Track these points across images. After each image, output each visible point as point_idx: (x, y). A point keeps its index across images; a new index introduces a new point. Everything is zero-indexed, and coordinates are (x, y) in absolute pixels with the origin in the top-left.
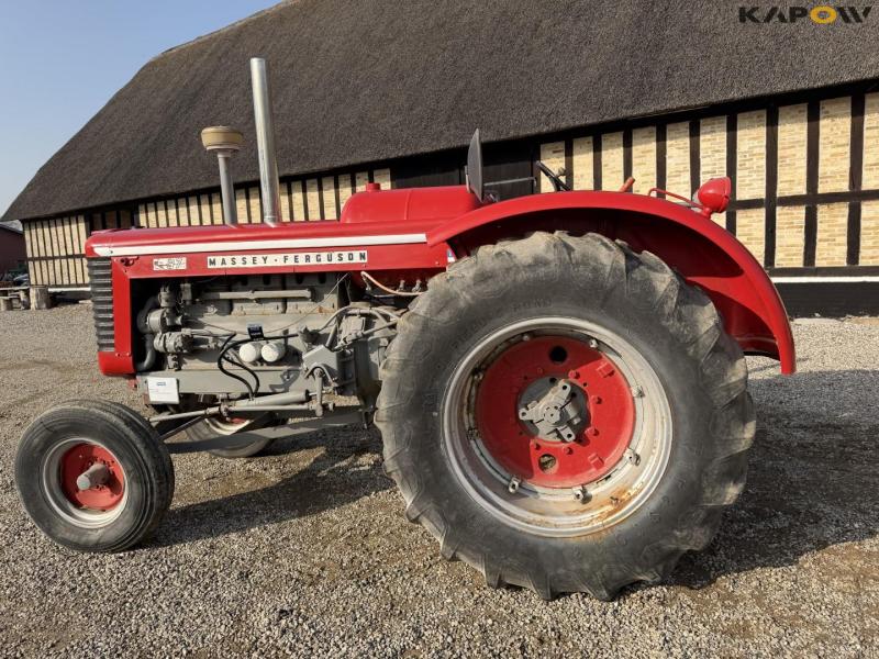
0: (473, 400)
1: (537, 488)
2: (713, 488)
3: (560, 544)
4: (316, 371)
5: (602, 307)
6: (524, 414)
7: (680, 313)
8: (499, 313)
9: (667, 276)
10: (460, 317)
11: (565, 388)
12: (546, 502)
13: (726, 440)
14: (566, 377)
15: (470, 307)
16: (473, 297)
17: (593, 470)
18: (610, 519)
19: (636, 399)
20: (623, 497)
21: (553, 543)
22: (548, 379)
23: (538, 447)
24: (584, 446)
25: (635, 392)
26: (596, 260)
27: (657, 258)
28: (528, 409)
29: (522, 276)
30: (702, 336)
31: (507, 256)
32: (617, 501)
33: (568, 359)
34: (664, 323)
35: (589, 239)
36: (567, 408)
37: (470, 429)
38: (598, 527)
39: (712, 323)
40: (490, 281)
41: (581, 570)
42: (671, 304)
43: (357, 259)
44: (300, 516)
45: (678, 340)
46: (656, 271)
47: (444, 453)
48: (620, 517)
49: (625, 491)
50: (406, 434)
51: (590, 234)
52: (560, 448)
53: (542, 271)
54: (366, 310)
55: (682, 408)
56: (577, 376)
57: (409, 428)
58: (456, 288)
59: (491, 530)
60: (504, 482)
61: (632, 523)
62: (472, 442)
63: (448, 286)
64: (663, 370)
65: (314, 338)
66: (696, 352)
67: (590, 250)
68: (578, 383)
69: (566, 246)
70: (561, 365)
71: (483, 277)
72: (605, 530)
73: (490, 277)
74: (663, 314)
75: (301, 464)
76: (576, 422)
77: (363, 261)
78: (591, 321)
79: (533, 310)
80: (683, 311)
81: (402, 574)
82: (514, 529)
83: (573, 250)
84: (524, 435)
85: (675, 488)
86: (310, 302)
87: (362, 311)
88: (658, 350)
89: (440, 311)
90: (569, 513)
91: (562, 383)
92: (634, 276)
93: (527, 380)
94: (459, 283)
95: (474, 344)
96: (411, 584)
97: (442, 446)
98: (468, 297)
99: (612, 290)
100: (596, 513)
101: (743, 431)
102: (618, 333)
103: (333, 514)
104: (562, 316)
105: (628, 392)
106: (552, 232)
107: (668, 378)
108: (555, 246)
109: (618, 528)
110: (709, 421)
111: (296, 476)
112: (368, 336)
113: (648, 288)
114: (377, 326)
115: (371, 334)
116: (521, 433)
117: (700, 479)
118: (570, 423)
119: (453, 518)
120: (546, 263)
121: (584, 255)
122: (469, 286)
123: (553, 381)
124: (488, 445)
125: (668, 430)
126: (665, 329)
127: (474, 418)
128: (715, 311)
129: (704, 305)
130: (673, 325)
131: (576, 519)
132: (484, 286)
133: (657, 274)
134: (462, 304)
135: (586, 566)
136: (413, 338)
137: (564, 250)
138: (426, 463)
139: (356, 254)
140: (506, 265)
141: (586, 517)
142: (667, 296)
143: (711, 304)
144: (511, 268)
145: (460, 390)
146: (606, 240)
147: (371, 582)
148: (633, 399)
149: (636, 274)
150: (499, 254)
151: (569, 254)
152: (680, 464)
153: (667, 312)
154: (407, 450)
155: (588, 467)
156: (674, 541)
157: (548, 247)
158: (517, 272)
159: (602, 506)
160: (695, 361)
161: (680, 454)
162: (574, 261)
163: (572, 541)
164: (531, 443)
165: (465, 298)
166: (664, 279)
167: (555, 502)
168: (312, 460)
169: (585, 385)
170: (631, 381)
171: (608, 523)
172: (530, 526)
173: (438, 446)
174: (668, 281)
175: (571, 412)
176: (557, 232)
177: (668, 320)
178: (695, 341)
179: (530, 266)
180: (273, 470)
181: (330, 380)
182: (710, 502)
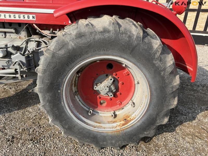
0: (77, 82)
1: (99, 111)
2: (160, 120)
3: (105, 135)
4: (17, 63)
5: (130, 54)
6: (95, 88)
7: (161, 58)
8: (87, 52)
9: (157, 41)
10: (69, 53)
11: (111, 79)
12: (101, 116)
13: (168, 105)
14: (112, 75)
15: (74, 49)
16: (75, 45)
17: (118, 105)
18: (123, 127)
19: (136, 85)
20: (128, 119)
21: (103, 134)
22: (105, 75)
23: (100, 98)
24: (116, 98)
25: (136, 82)
26: (130, 32)
27: (153, 32)
28: (97, 86)
29: (98, 37)
30: (167, 68)
31: (91, 26)
32: (126, 120)
33: (113, 69)
34: (154, 62)
35: (127, 21)
36: (111, 86)
37: (75, 92)
38: (119, 129)
39: (172, 62)
40: (83, 38)
41: (112, 143)
42: (158, 54)
43: (31, 18)
44: (18, 110)
45: (158, 69)
46: (154, 39)
47: (63, 105)
48: (127, 126)
49: (129, 117)
50: (47, 99)
51: (128, 18)
52: (108, 98)
53: (107, 35)
54: (38, 40)
55: (155, 93)
56: (116, 75)
57: (48, 96)
58: (67, 39)
59: (81, 131)
60: (87, 109)
61: (131, 129)
62: (76, 97)
63: (64, 38)
64: (150, 80)
65: (17, 49)
66: (164, 74)
67: (128, 27)
68: (116, 77)
69: (118, 24)
70: (111, 70)
71: (80, 35)
72: (121, 131)
73: (83, 36)
74: (154, 58)
75: (24, 86)
76: (114, 91)
77: (34, 19)
78: (125, 58)
79: (102, 52)
80: (162, 57)
81: (50, 138)
82: (89, 130)
83: (121, 26)
84: (95, 93)
85: (147, 119)
86: (15, 34)
87: (36, 40)
88: (149, 72)
89: (60, 49)
90: (109, 122)
91: (110, 77)
92: (145, 41)
93: (98, 75)
94: (69, 37)
95: (76, 65)
96: (53, 142)
97: (62, 103)
98: (73, 44)
99: (136, 46)
100: (118, 123)
101: (174, 102)
102: (135, 64)
103: (30, 109)
104: (113, 55)
105: (133, 82)
106: (112, 16)
107: (151, 82)
108: (113, 23)
109: (125, 130)
110: (164, 99)
111: (21, 91)
112: (38, 50)
113: (150, 46)
114: (42, 46)
115: (40, 49)
116: (94, 93)
117: (156, 117)
118: (112, 91)
119: (67, 127)
120: (109, 31)
121: (125, 29)
122: (73, 39)
123: (107, 76)
124: (82, 97)
125: (148, 100)
126: (154, 65)
127: (77, 88)
128: (173, 57)
129: (169, 54)
130: (157, 63)
131: (111, 125)
132: (80, 40)
133: (154, 40)
134: (70, 47)
135: (114, 142)
136: (48, 60)
137: (117, 26)
138: (56, 109)
139: (31, 16)
140: (90, 30)
141: (115, 125)
142: (157, 51)
143: (171, 54)
144: (93, 33)
145: (71, 80)
146: (135, 23)
147: (39, 142)
148: (135, 84)
149: (146, 40)
150: (87, 25)
151: (119, 28)
152: (150, 112)
153: (156, 58)
154: (48, 104)
155: (117, 104)
156: (144, 135)
157: (110, 23)
158: (95, 35)
159: (121, 121)
160: (163, 78)
161: (151, 108)
162: (121, 32)
163: (110, 134)
164: (98, 97)
165: (71, 45)
166: (156, 43)
167: (104, 116)
168: (27, 85)
169: (118, 78)
170: (135, 79)
171: (122, 128)
172: (95, 128)
173: (61, 103)
174: (159, 44)
175: (113, 88)
176: (114, 16)
177: (156, 61)
178: (164, 70)
179: (101, 32)
180: (13, 89)
181: (23, 67)
182: (158, 124)
